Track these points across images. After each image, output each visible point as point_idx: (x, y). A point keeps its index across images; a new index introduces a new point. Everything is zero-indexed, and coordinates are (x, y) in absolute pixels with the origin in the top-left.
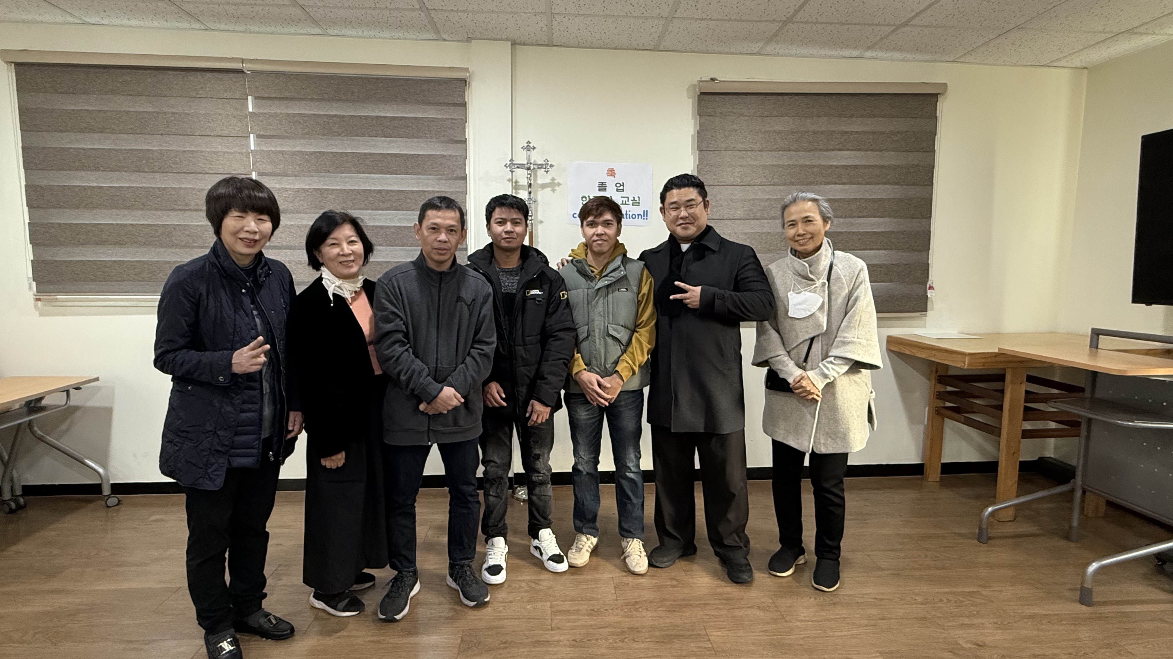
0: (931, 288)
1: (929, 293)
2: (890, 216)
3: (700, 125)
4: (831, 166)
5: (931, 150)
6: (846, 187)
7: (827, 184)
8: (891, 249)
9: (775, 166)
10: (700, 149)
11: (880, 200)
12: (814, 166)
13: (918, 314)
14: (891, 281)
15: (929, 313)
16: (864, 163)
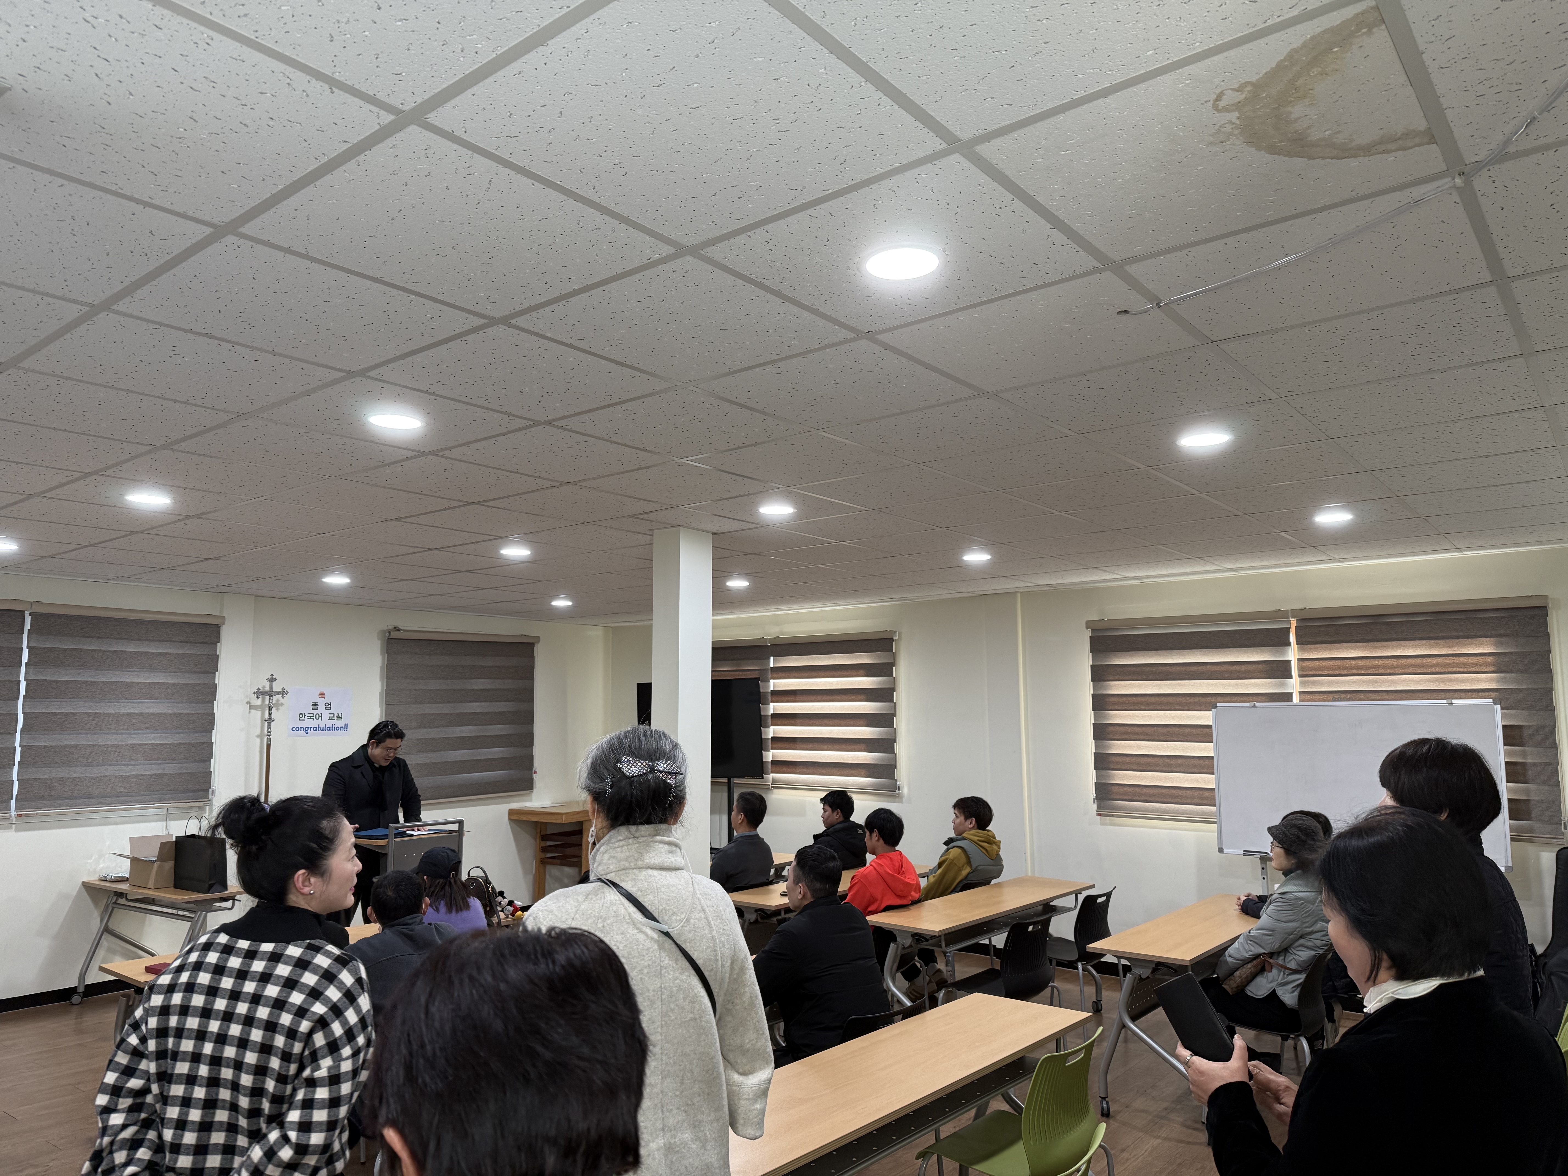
0: (535, 772)
1: (534, 776)
2: (510, 724)
3: (388, 660)
4: (473, 689)
5: (531, 678)
6: (483, 704)
7: (471, 702)
8: (511, 747)
9: (438, 690)
10: (388, 678)
11: (503, 712)
12: (463, 690)
13: (528, 792)
14: (511, 769)
15: (535, 790)
16: (493, 687)
